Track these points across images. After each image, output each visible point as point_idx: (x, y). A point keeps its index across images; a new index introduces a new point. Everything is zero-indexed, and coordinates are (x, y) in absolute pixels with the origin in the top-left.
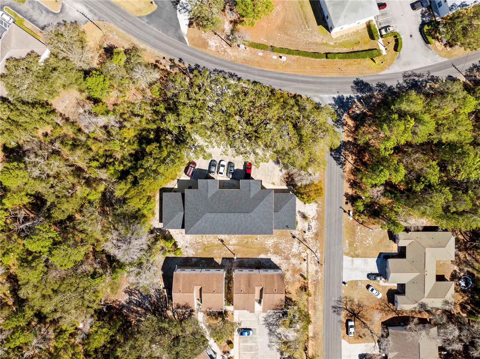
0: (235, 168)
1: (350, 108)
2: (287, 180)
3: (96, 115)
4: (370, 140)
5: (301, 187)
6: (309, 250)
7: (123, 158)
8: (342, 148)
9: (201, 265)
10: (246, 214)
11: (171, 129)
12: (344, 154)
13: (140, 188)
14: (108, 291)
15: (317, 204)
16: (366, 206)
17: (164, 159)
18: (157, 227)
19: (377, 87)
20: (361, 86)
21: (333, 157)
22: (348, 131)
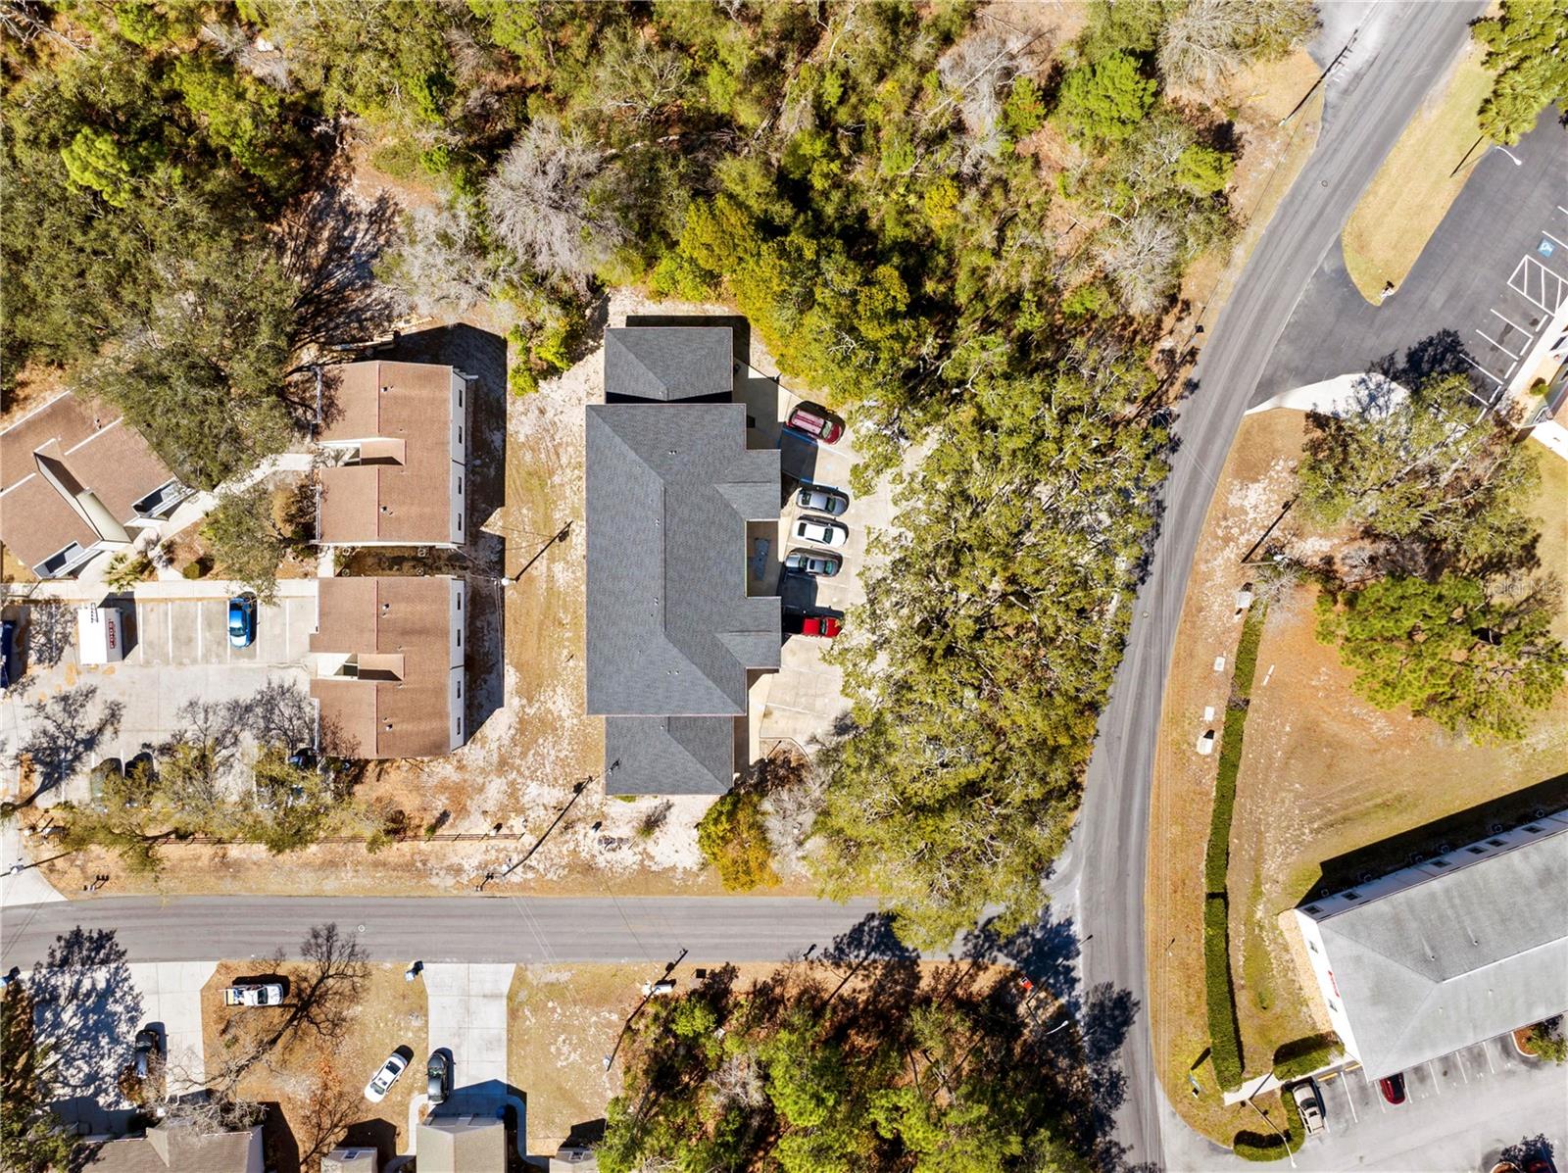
0: (819, 579)
1: (1035, 981)
2: (779, 762)
3: (1003, 94)
4: (925, 1052)
5: (756, 812)
6: (535, 843)
7: (852, 190)
8: (894, 955)
9: (478, 462)
10: (660, 618)
11: (954, 353)
12: (875, 961)
13: (750, 245)
14: (385, 141)
15: (695, 868)
16: (692, 1044)
17: (852, 330)
18: (612, 308)
19: (1111, 1073)
20: (1113, 1018)
21: (862, 925)
22: (955, 975)
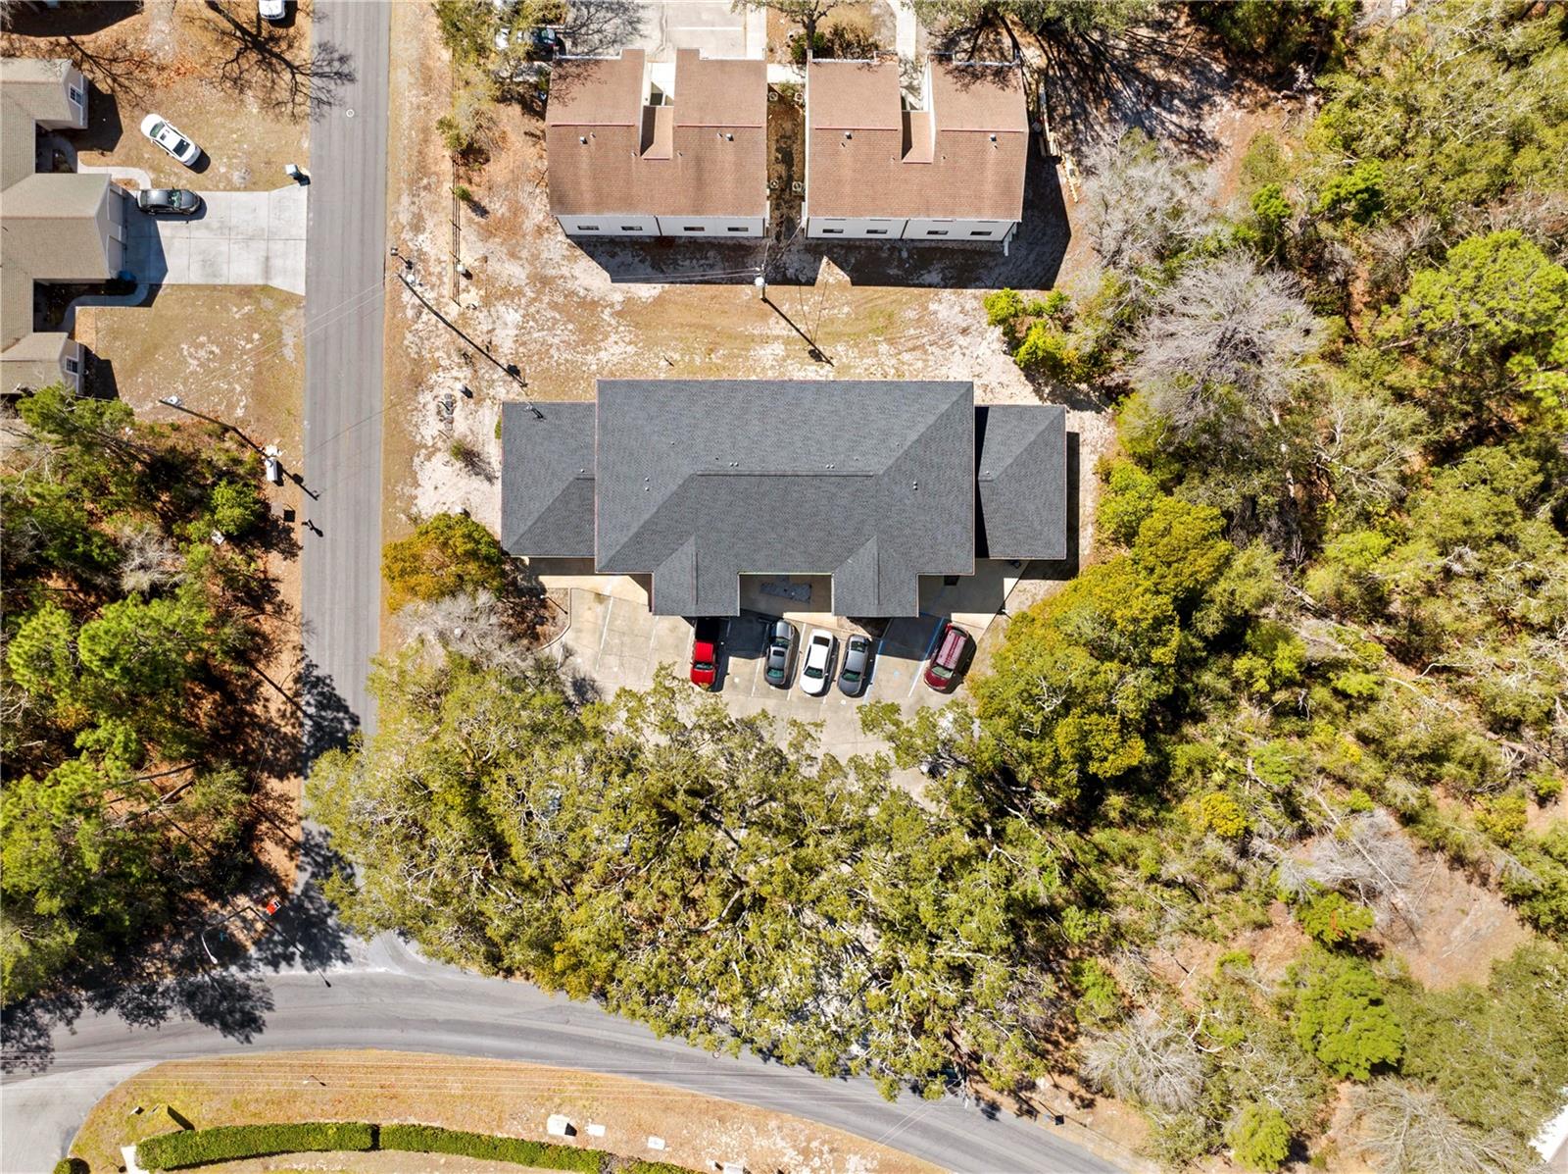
0: (761, 662)
1: (277, 916)
2: (542, 612)
3: (1347, 889)
4: (191, 784)
5: (480, 584)
6: (448, 319)
7: (1229, 704)
8: (308, 748)
9: (905, 254)
10: (714, 469)
11: (1035, 831)
12: (301, 725)
13: (1170, 582)
14: (1287, 148)
15: (414, 510)
16: (201, 503)
17: (1067, 707)
18: (1089, 415)
19: (164, 1008)
20: (231, 1012)
21: (346, 710)
22: (284, 821)
